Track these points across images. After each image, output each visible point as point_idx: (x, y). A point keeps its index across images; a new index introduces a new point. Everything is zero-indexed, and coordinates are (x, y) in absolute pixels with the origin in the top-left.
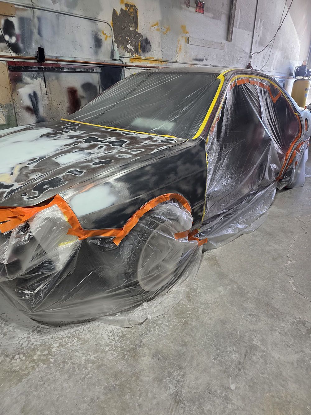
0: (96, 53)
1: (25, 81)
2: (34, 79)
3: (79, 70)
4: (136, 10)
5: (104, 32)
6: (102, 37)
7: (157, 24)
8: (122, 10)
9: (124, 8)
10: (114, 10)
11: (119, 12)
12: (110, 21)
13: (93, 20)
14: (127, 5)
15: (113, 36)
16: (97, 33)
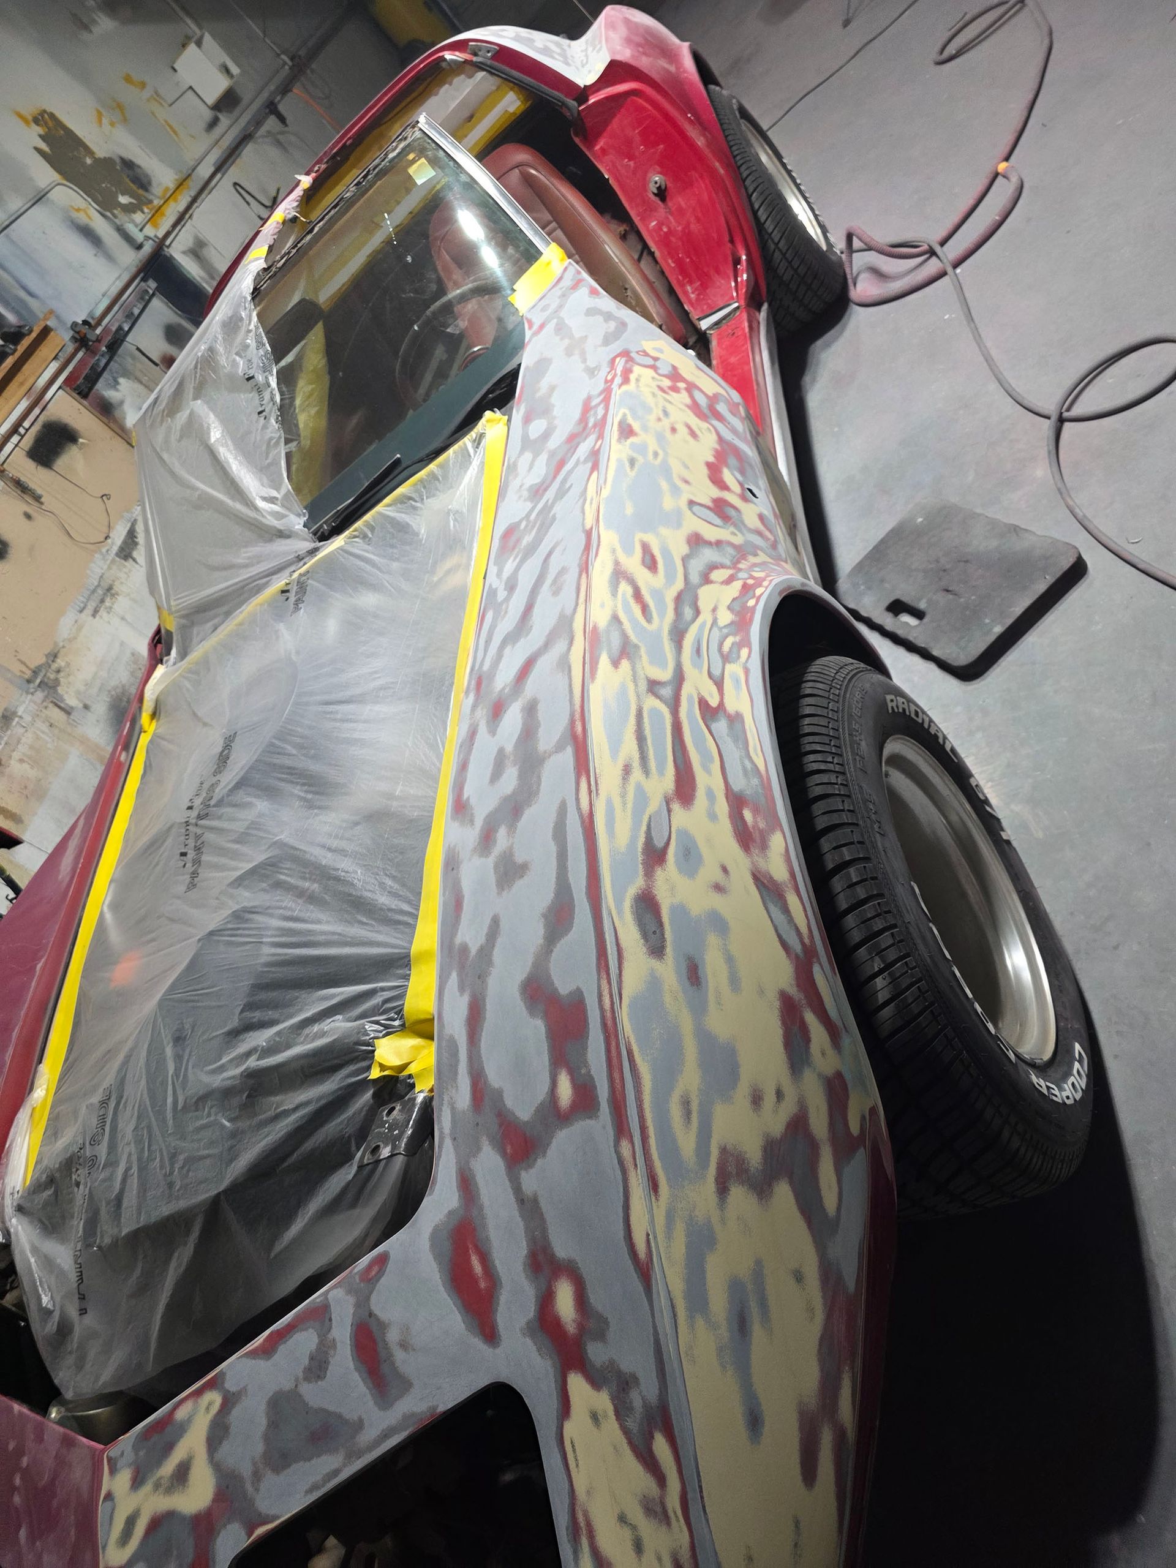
0: (110, 258)
1: (113, 401)
2: (118, 387)
3: (136, 311)
4: (52, 116)
5: (73, 204)
6: (82, 218)
7: (100, 115)
8: (40, 136)
9: (40, 130)
10: (36, 149)
11: (43, 146)
12: (55, 176)
13: (40, 198)
14: (36, 121)
15: (90, 200)
16: (70, 217)
